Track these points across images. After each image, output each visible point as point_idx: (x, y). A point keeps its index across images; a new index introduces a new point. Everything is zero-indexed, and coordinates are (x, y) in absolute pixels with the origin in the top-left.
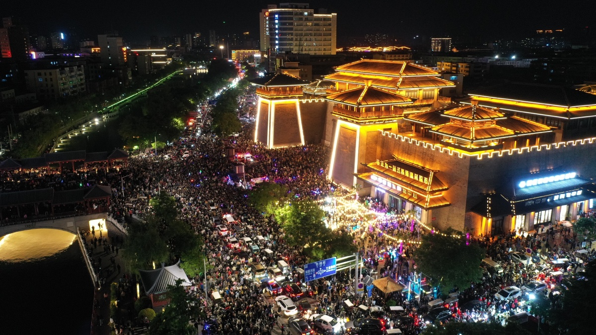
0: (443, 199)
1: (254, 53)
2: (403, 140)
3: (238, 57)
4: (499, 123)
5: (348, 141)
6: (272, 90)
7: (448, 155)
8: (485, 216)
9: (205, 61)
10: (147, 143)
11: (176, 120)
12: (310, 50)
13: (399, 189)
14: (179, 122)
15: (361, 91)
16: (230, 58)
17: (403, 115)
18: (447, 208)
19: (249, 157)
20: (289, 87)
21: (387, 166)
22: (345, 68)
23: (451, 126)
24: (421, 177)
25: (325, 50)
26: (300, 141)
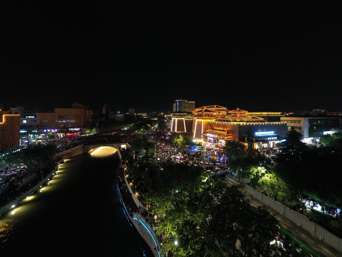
0: (231, 138)
2: (217, 123)
5: (199, 125)
13: (216, 136)
21: (212, 131)
26: (185, 131)
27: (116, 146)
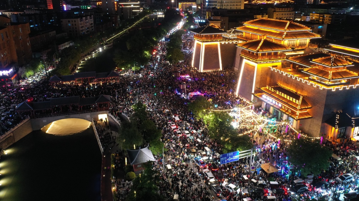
0: (307, 114)
1: (192, 5)
2: (284, 75)
3: (182, 7)
4: (348, 68)
5: (249, 72)
6: (204, 36)
7: (313, 87)
8: (335, 127)
9: (163, 10)
10: (129, 66)
11: (146, 52)
12: (227, 5)
13: (280, 105)
14: (148, 54)
15: (259, 42)
16: (178, 7)
17: (285, 58)
18: (310, 120)
19: (188, 77)
20: (214, 35)
21: (273, 90)
22: (249, 23)
23: (316, 69)
24: (294, 99)
25: (237, 5)
26: (219, 68)
27: (88, 116)
